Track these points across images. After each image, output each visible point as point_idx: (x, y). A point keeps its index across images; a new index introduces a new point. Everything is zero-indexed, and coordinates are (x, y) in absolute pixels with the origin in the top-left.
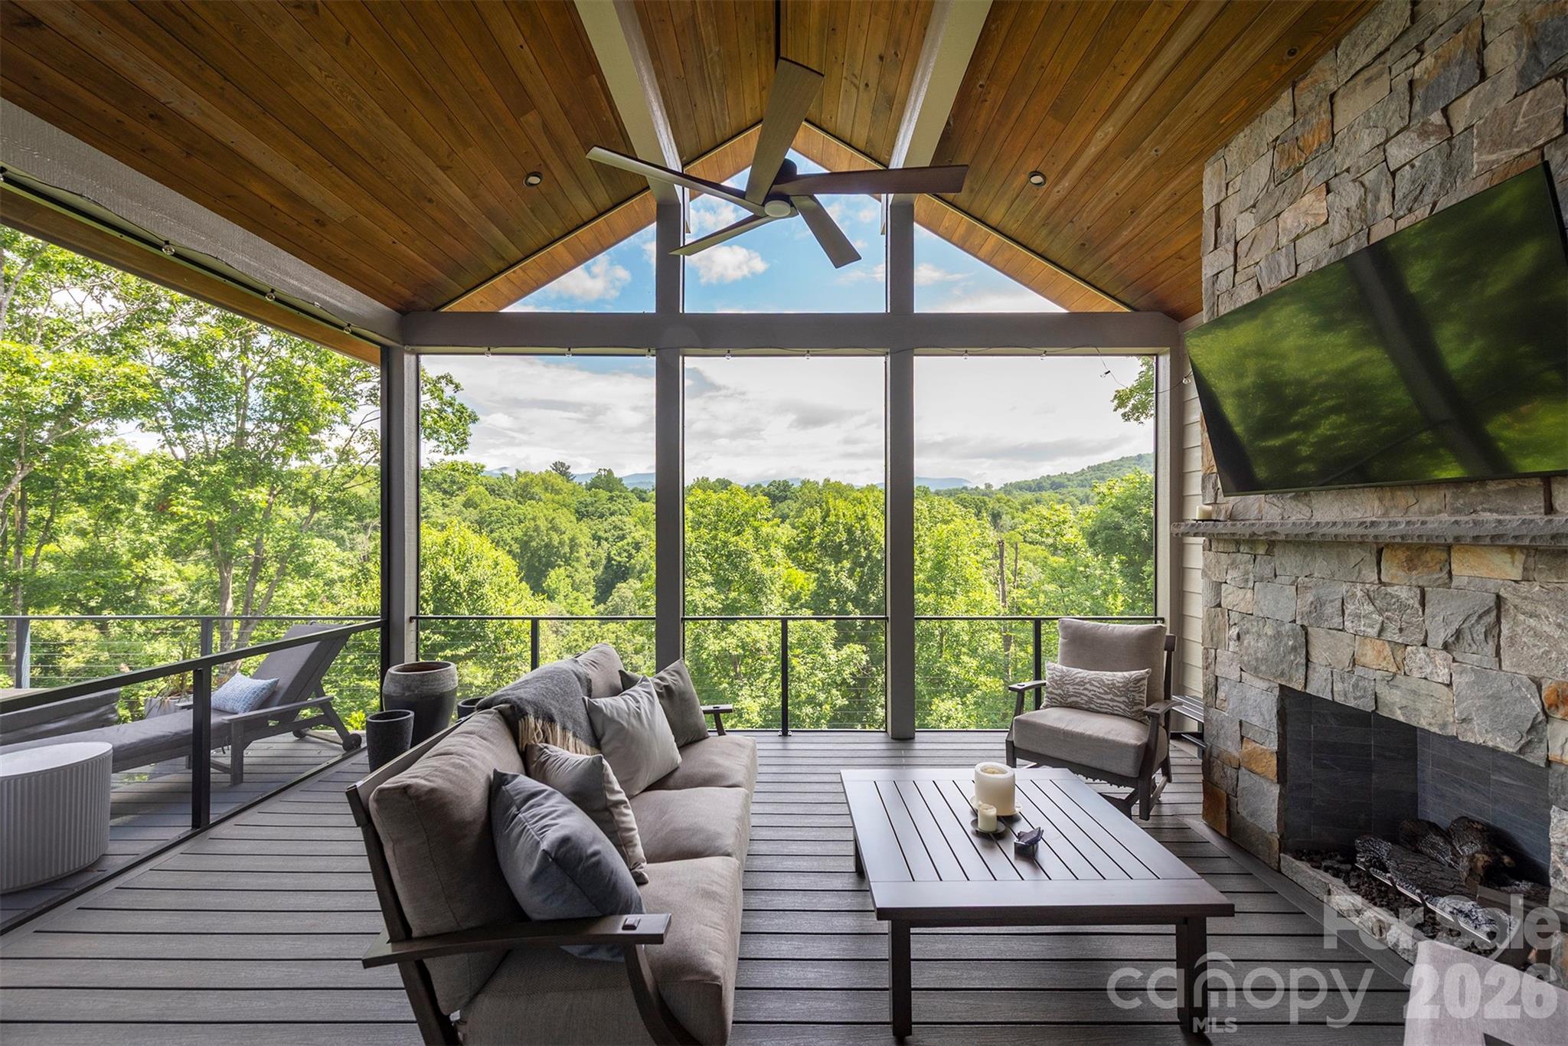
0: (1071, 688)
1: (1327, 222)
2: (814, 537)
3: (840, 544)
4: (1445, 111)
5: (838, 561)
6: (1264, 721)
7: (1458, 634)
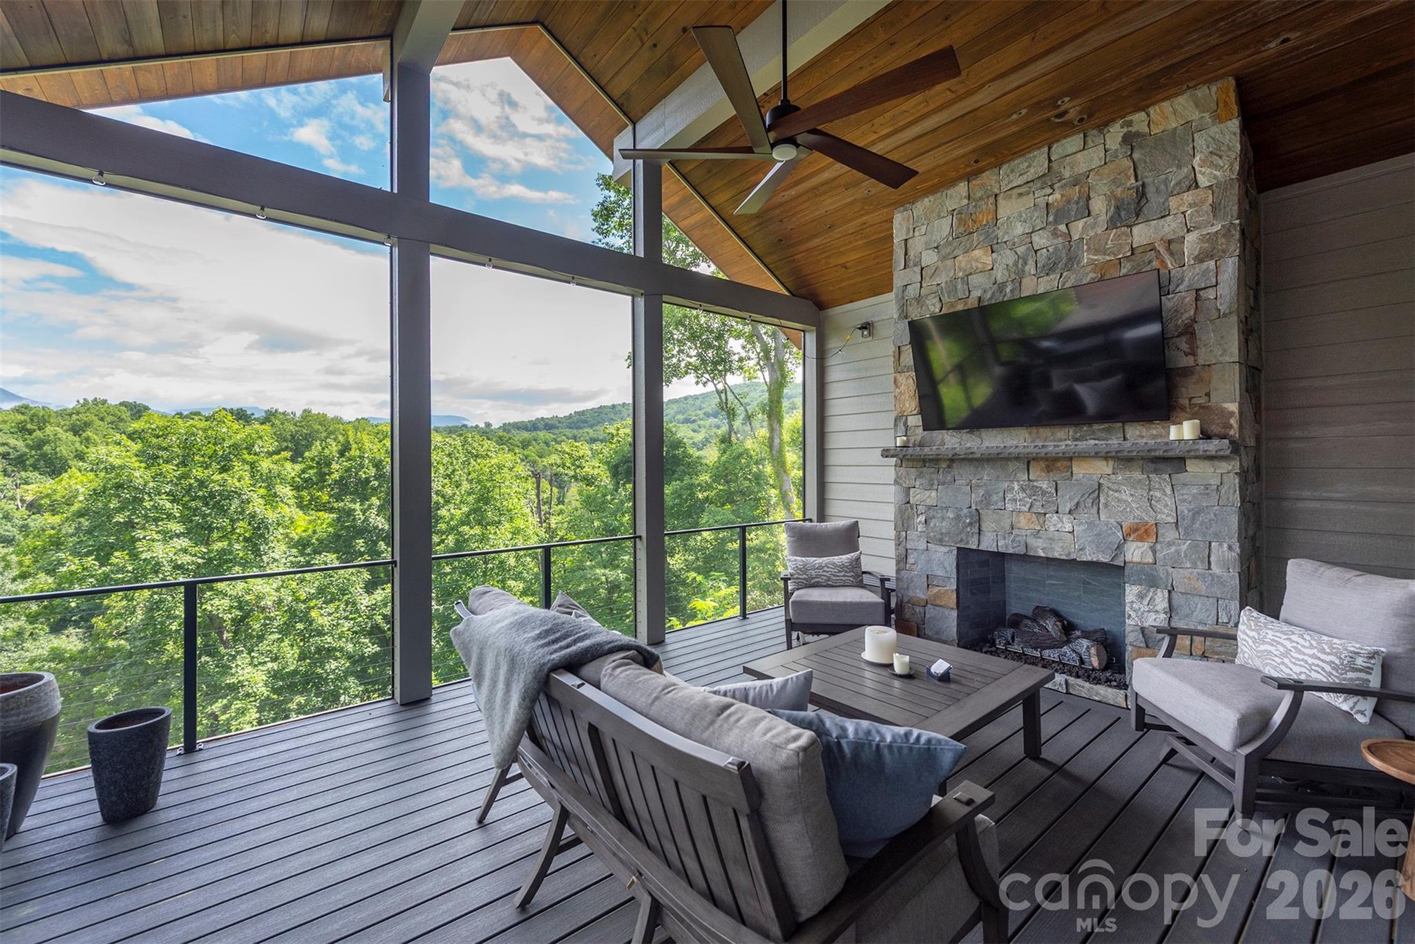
0: (813, 572)
1: (992, 269)
2: (330, 474)
3: (367, 481)
4: (1067, 225)
5: (364, 498)
6: (947, 572)
7: (1078, 504)
